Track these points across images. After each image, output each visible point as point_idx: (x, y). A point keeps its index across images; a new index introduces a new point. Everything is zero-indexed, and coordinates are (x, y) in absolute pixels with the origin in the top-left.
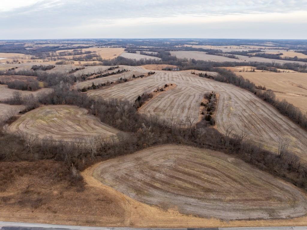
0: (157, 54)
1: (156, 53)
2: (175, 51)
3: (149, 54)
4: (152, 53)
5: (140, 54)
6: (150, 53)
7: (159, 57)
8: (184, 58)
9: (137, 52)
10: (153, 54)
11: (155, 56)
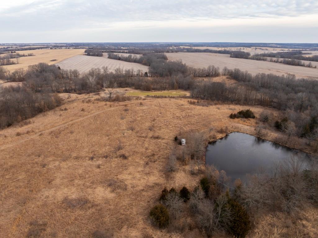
0: (141, 58)
1: (138, 56)
2: (172, 52)
3: (124, 58)
4: (130, 56)
5: (108, 58)
6: (126, 55)
7: (145, 64)
8: (209, 67)
9: (103, 54)
10: (132, 57)
11: (135, 61)
